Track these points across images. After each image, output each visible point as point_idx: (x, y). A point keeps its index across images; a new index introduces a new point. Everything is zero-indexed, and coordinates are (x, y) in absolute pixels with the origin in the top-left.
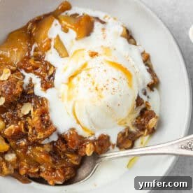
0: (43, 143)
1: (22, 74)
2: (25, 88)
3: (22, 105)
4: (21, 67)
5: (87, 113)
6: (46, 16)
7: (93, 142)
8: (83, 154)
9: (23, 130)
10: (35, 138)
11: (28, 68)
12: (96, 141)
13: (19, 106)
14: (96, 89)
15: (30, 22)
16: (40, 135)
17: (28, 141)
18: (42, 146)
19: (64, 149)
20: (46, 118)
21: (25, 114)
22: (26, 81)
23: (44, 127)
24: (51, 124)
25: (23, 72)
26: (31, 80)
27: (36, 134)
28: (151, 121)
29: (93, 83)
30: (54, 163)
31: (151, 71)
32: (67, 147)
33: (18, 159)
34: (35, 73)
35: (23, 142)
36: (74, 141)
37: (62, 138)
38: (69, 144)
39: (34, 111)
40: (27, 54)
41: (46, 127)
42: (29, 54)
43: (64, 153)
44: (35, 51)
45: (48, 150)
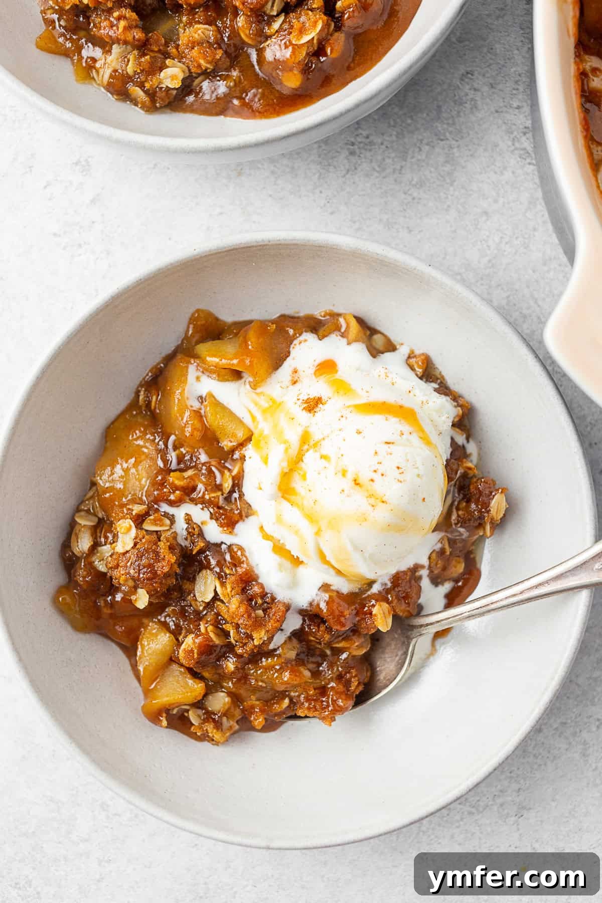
0: (271, 647)
1: (166, 515)
2: (184, 543)
3: (193, 580)
4: (157, 501)
5: (356, 548)
6: (169, 359)
7: (382, 597)
8: (373, 631)
9: (216, 640)
10: (250, 645)
11: (172, 497)
12: (388, 591)
13: (187, 586)
14: (356, 483)
15: (141, 385)
16: (259, 637)
17: (239, 656)
18: (271, 654)
19: (327, 637)
20: (256, 589)
21: (207, 600)
22: (181, 526)
23: (260, 612)
24: (273, 599)
25: (165, 508)
26: (188, 519)
27: (250, 637)
28: (494, 503)
29: (344, 473)
30: (316, 674)
31: (444, 389)
32: (329, 630)
33: (236, 698)
34: (194, 501)
35: (230, 665)
36: (342, 614)
37: (312, 616)
38: (331, 622)
39: (223, 584)
40: (161, 464)
41: (265, 610)
42: (165, 461)
43: (329, 645)
44: (175, 448)
45: (292, 654)
